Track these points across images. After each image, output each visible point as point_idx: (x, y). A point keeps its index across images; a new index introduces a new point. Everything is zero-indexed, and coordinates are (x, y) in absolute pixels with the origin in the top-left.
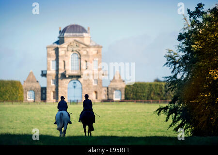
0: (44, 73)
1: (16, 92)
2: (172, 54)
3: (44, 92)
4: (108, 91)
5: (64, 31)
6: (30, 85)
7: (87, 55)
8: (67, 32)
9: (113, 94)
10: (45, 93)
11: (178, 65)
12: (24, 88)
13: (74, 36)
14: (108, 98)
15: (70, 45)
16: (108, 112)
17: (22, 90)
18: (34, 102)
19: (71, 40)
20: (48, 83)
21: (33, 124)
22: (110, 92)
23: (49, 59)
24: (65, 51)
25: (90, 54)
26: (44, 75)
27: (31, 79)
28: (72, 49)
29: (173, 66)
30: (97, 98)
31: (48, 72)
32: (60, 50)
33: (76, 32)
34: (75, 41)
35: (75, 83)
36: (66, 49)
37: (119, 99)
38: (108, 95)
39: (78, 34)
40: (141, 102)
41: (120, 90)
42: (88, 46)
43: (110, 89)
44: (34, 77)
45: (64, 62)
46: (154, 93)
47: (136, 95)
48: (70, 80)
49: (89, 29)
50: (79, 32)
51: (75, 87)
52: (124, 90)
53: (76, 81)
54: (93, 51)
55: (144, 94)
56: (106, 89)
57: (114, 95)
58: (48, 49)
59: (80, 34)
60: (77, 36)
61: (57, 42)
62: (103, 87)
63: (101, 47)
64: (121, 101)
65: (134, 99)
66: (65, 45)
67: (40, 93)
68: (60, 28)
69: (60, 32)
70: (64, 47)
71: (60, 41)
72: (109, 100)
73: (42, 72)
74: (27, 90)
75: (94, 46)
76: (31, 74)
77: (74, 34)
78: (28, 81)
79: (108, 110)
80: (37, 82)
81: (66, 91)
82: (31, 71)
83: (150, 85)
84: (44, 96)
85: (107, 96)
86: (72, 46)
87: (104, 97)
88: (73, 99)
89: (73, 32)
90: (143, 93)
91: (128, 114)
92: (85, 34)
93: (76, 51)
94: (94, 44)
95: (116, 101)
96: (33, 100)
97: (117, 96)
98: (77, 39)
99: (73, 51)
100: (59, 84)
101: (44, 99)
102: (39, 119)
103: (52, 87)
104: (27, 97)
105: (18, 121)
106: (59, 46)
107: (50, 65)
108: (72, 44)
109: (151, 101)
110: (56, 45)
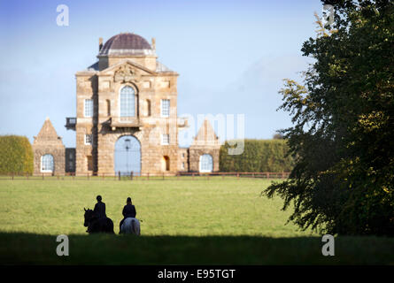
0: (71, 121)
1: (19, 157)
2: (295, 88)
3: (71, 157)
4: (188, 156)
5: (108, 45)
6: (45, 144)
7: (151, 90)
8: (114, 48)
9: (198, 161)
10: (74, 160)
11: (304, 108)
12: (34, 149)
13: (125, 55)
14: (189, 168)
15: (119, 71)
16: (187, 194)
17: (30, 154)
18: (53, 175)
19: (121, 62)
20: (79, 140)
21: (46, 216)
22: (192, 157)
23: (81, 97)
24: (110, 82)
25: (156, 88)
26: (71, 125)
27: (47, 133)
28: (122, 78)
29: (296, 110)
30: (168, 169)
31: (79, 121)
32: (100, 79)
33: (131, 48)
34: (128, 63)
35: (127, 140)
36: (111, 79)
37: (209, 171)
38: (188, 162)
39: (133, 51)
40: (249, 176)
41: (211, 154)
42: (152, 74)
43: (192, 152)
44: (52, 129)
45: (108, 101)
46: (274, 160)
47: (240, 163)
48: (118, 135)
49: (153, 41)
50: (136, 48)
51: (127, 148)
52: (218, 153)
53: (130, 138)
54: (161, 83)
55: (256, 162)
56: (185, 152)
57: (200, 163)
58: (79, 78)
59: (138, 51)
60: (131, 55)
61: (96, 66)
62: (180, 148)
63: (177, 75)
64: (213, 174)
65: (237, 171)
66: (109, 71)
67: (64, 158)
68: (101, 39)
69: (101, 46)
70: (109, 76)
71: (101, 64)
72: (191, 172)
73: (68, 119)
74: (41, 153)
75: (164, 74)
76: (47, 123)
77: (127, 51)
78: (42, 136)
79: (186, 190)
80: (59, 138)
81: (112, 155)
82: (47, 119)
83: (266, 144)
84: (71, 164)
85: (186, 165)
86: (123, 72)
87: (182, 167)
88: (124, 170)
89: (124, 48)
90: (253, 159)
91: (222, 198)
92: (146, 52)
93: (130, 82)
94: (163, 70)
95: (204, 175)
96: (51, 171)
97: (205, 165)
98: (133, 60)
99: (124, 82)
100: (99, 143)
101: (71, 170)
102: (57, 206)
103: (85, 149)
104: (39, 167)
105: (19, 211)
106: (98, 73)
107: (81, 109)
108: (122, 69)
109: (268, 174)
110: (93, 72)
